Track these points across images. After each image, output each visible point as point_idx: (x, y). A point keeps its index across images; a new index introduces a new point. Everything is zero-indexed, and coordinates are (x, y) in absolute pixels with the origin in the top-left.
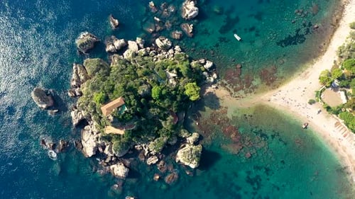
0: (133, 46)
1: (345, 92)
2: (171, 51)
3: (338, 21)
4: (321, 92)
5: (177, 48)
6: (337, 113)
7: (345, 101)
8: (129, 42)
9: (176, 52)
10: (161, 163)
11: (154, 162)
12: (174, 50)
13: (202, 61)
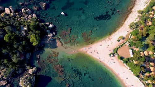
0: (7, 11)
1: (133, 50)
2: (30, 16)
3: (131, 9)
4: (118, 49)
5: (34, 15)
6: (127, 63)
7: (132, 56)
8: (6, 9)
9: (33, 17)
10: (9, 85)
11: (4, 84)
12: (32, 16)
13: (48, 23)
